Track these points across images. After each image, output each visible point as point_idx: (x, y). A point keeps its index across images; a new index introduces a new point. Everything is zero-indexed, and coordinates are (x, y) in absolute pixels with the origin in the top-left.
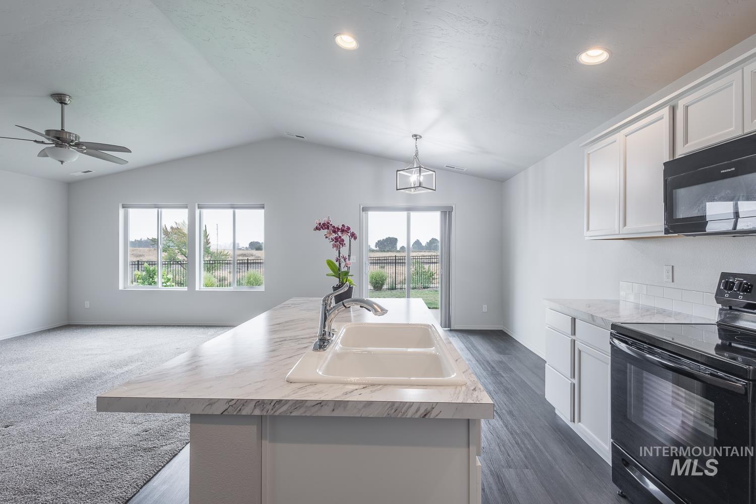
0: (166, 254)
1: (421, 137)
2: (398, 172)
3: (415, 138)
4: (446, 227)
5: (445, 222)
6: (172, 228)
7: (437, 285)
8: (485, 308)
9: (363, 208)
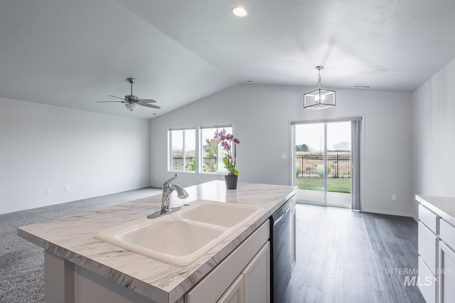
0: (208, 153)
1: (323, 67)
2: (305, 95)
3: (318, 68)
4: (356, 133)
5: (356, 129)
6: (211, 140)
7: (349, 175)
8: (394, 197)
9: (291, 122)
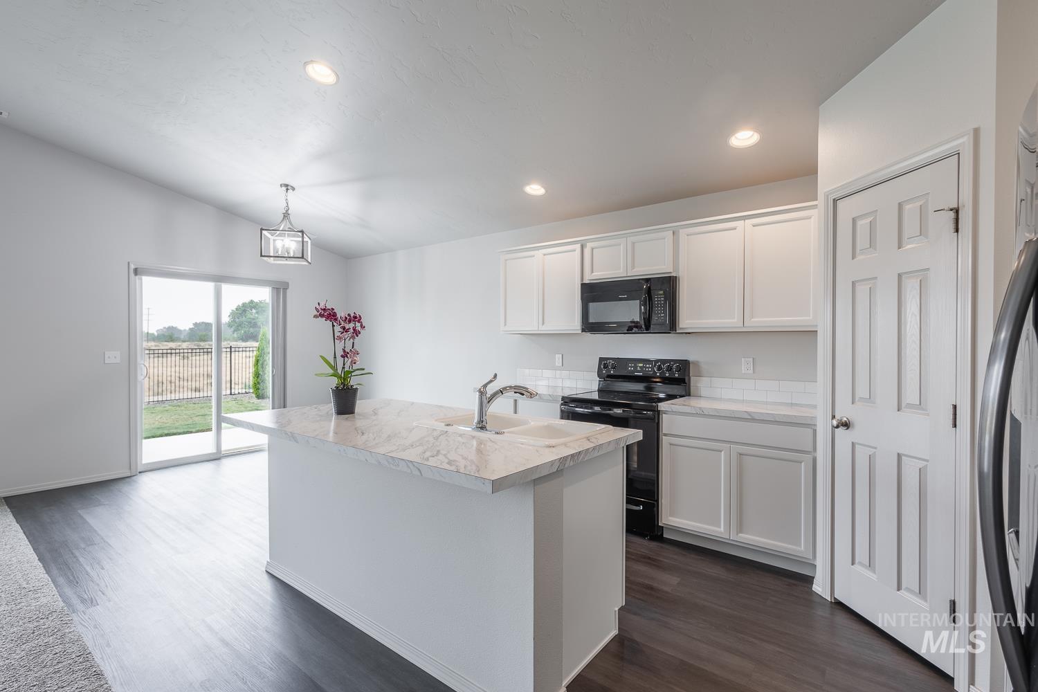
1: (293, 189)
3: (286, 188)
4: (280, 309)
5: (279, 303)
9: (135, 270)
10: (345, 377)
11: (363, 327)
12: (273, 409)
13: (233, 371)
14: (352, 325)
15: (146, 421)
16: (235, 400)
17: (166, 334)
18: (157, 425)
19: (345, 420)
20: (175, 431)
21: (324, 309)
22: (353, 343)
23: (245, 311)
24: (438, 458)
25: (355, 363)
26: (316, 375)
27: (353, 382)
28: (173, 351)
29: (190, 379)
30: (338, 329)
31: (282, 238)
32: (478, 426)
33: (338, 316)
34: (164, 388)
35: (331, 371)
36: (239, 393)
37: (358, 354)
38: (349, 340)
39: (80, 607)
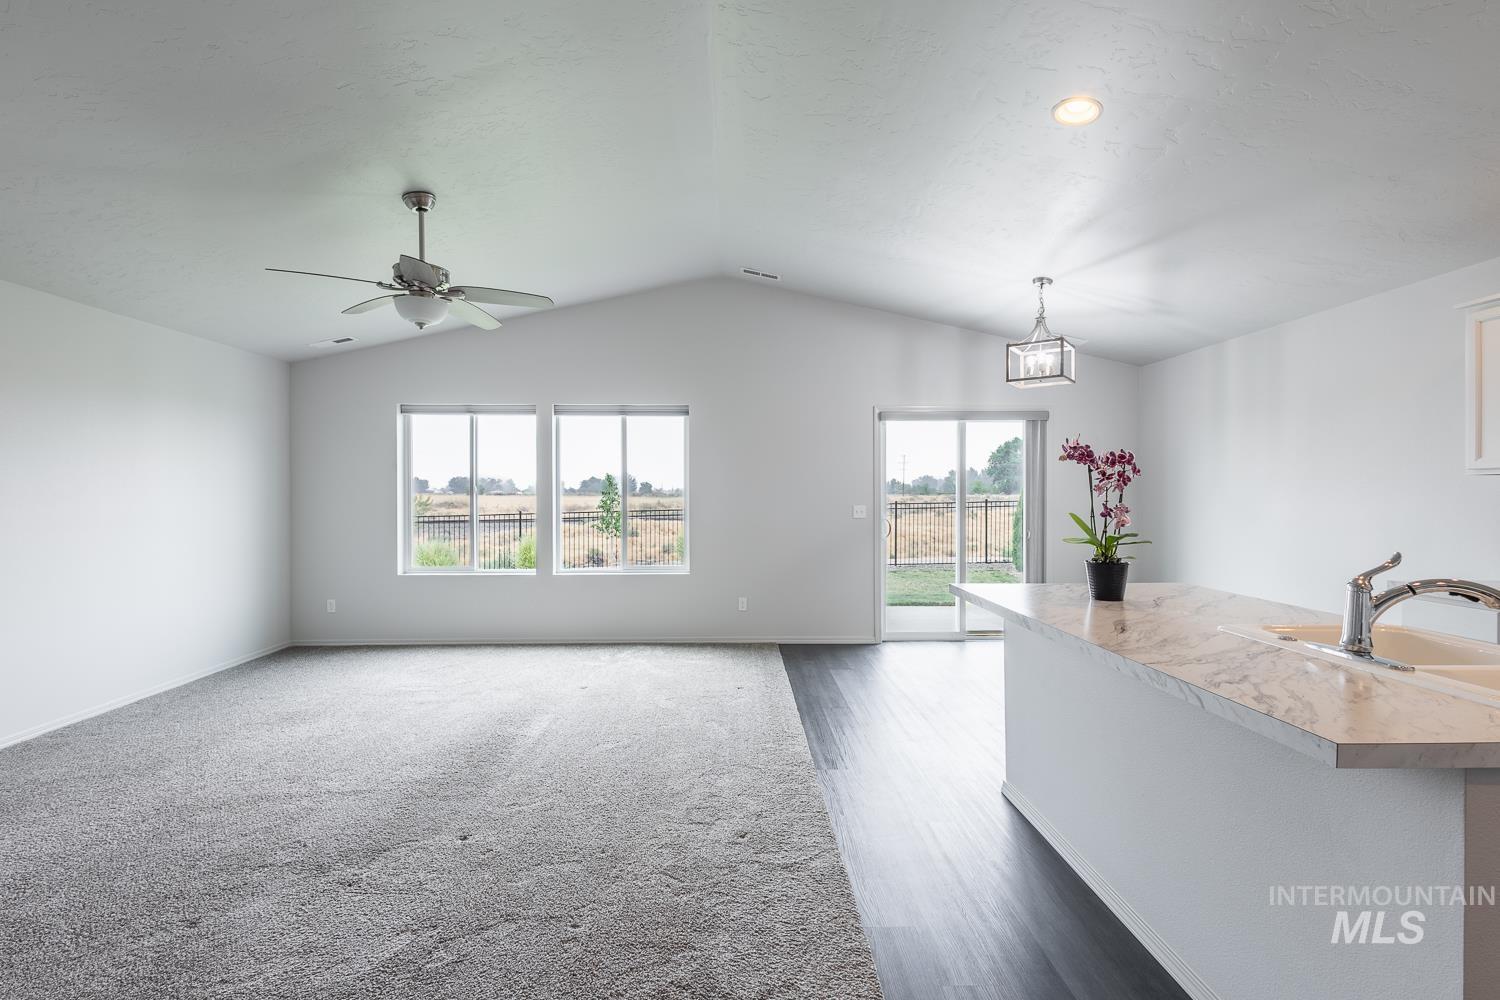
1: (1051, 282)
2: (1010, 349)
3: (1040, 283)
4: (1036, 450)
5: (1035, 441)
9: (880, 413)
10: (1107, 546)
11: (1136, 471)
12: (1028, 582)
13: (989, 535)
14: (1118, 468)
15: (890, 585)
16: (992, 569)
17: (921, 485)
18: (906, 591)
19: (1109, 610)
20: (921, 601)
21: (1075, 447)
22: (1121, 495)
23: (1007, 453)
24: (1239, 686)
25: (1123, 525)
26: (1064, 540)
27: (1121, 553)
28: (928, 506)
29: (945, 540)
30: (1095, 474)
31: (1035, 352)
32: (1350, 648)
33: (1096, 455)
34: (920, 549)
35: (1087, 537)
36: (996, 562)
37: (1127, 512)
38: (1114, 491)
39: (824, 766)
